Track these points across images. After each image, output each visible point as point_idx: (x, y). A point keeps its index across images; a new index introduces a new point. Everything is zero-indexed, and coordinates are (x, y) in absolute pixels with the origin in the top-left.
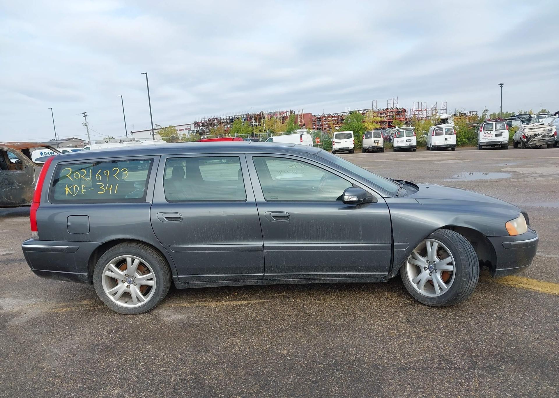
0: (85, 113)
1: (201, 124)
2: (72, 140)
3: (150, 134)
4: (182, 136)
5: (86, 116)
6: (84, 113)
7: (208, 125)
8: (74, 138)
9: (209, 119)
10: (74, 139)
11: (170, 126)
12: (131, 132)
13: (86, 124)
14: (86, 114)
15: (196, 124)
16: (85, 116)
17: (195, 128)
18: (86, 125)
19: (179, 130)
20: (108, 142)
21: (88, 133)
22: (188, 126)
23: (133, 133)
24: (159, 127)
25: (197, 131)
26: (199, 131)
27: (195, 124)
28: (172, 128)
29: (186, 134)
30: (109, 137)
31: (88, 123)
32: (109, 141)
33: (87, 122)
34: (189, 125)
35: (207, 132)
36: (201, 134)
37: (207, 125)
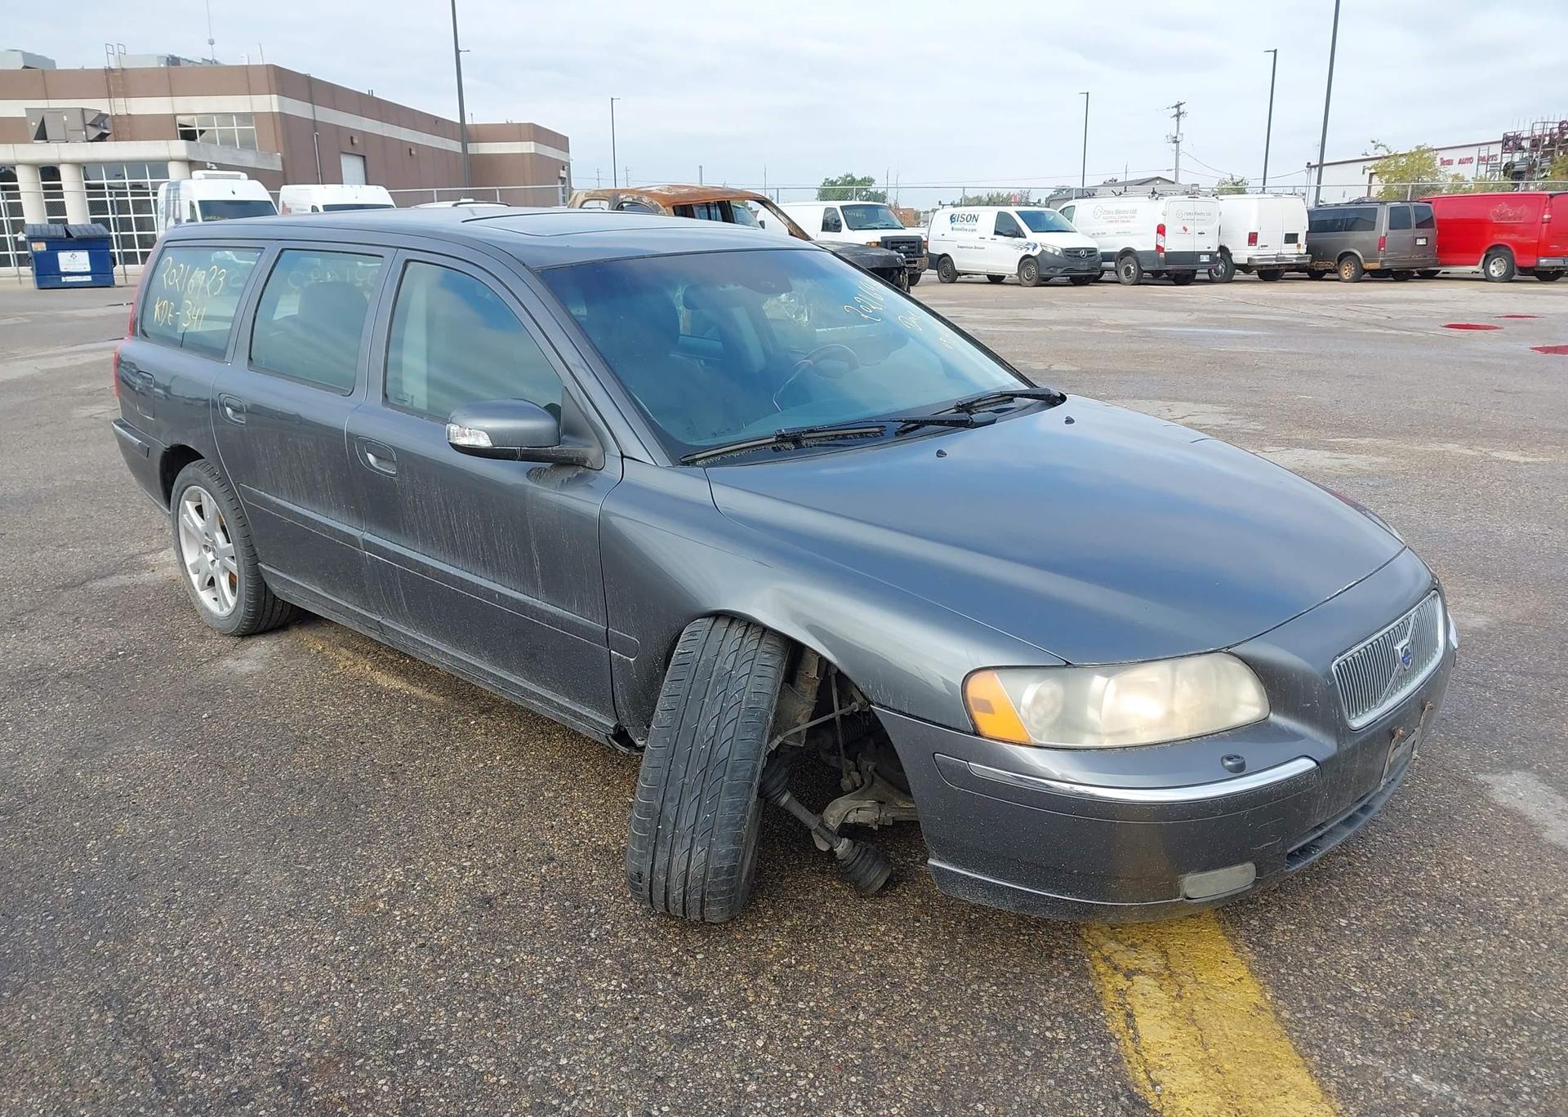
0: (1181, 104)
1: (1526, 144)
2: (1154, 182)
3: (1363, 173)
4: (1450, 181)
5: (1180, 114)
6: (1177, 106)
7: (1553, 146)
8: (1158, 178)
9: (1561, 124)
10: (1158, 182)
11: (1418, 147)
12: (1309, 163)
13: (1176, 137)
14: (1181, 111)
15: (1511, 143)
16: (1178, 116)
17: (1504, 155)
18: (1176, 142)
19: (1456, 162)
20: (1120, 193)
21: (1177, 165)
22: (1482, 148)
23: (1313, 169)
24: (1382, 152)
25: (1507, 164)
26: (1514, 166)
27: (1506, 140)
28: (1427, 155)
29: (1463, 177)
30: (1232, 179)
31: (1182, 134)
32: (1125, 191)
33: (1180, 132)
34: (1486, 147)
35: (1543, 171)
36: (1518, 175)
37: (1552, 143)
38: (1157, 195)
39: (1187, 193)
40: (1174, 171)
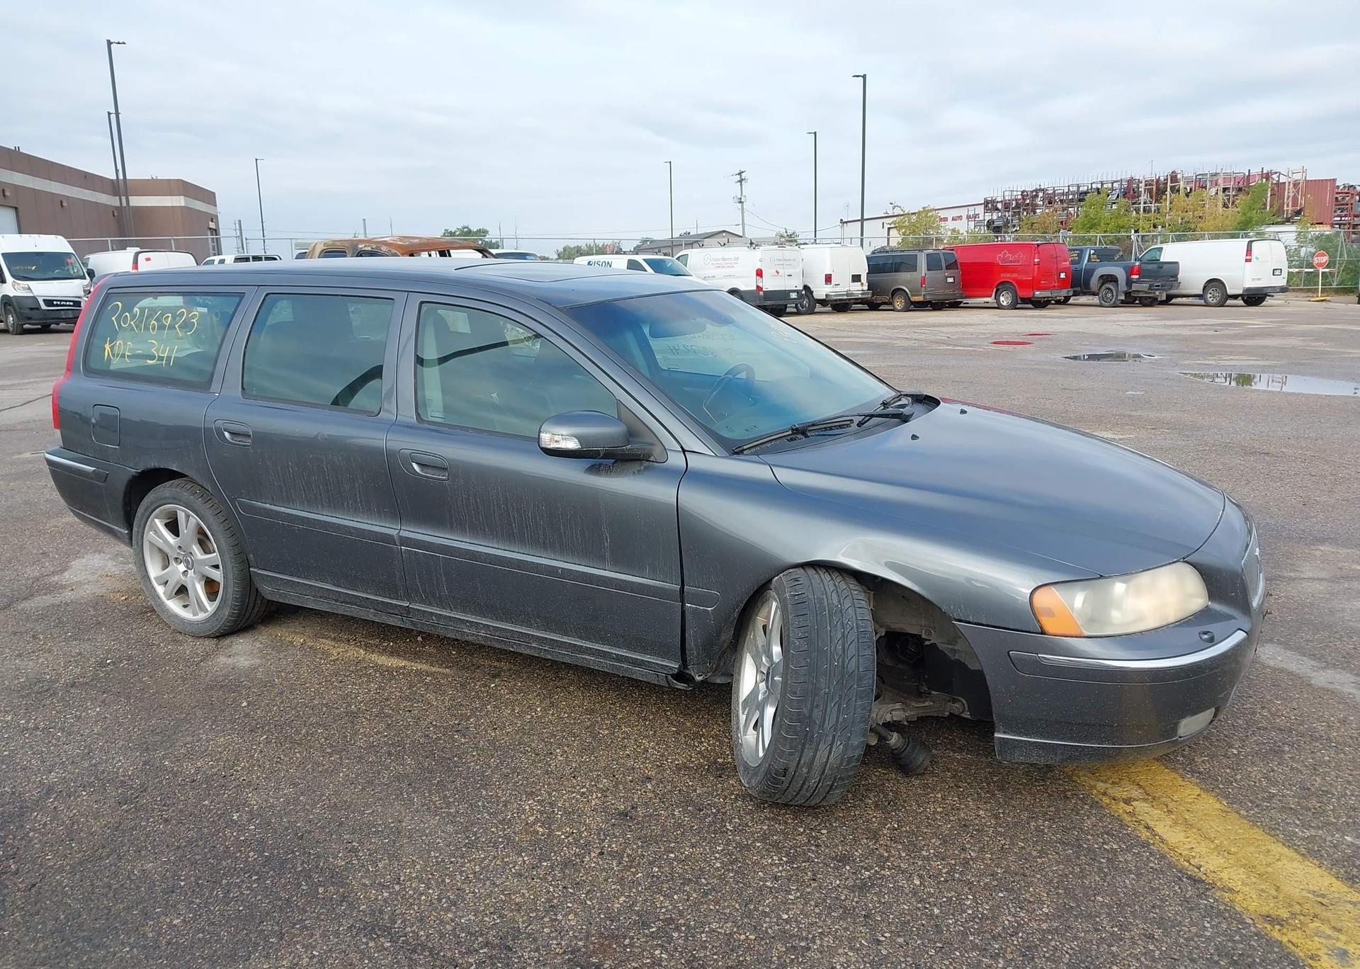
0: (743, 172)
1: (999, 206)
2: (720, 235)
3: (883, 227)
4: (949, 233)
5: (742, 180)
6: (740, 174)
7: (1019, 208)
8: (724, 231)
9: (1023, 192)
10: (724, 234)
11: (924, 208)
12: (842, 220)
13: (741, 199)
14: (743, 177)
15: (989, 205)
16: (741, 181)
17: (986, 214)
18: (740, 202)
19: (950, 219)
20: (725, 244)
21: (743, 221)
22: (970, 208)
23: (845, 224)
24: (898, 211)
25: (988, 221)
26: (993, 222)
27: (986, 203)
28: (930, 214)
29: (958, 230)
30: (786, 232)
31: (745, 196)
33: (744, 194)
34: (972, 208)
35: (1014, 226)
36: (997, 230)
37: (1018, 206)
38: (754, 246)
39: (777, 244)
40: (741, 226)
